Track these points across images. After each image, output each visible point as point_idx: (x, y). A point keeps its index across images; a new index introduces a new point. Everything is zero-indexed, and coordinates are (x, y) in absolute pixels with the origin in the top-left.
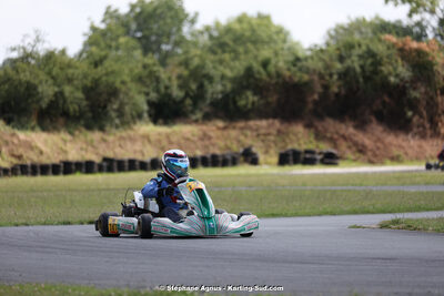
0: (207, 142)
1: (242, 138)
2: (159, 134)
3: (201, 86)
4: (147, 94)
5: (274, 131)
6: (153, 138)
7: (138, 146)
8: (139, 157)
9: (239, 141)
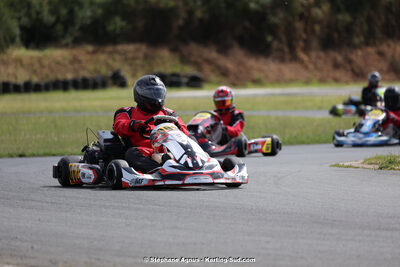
0: (76, 66)
1: (110, 62)
2: (31, 58)
3: (71, 12)
4: (19, 19)
5: (141, 55)
6: (25, 61)
7: (11, 70)
8: (12, 80)
9: (107, 65)
